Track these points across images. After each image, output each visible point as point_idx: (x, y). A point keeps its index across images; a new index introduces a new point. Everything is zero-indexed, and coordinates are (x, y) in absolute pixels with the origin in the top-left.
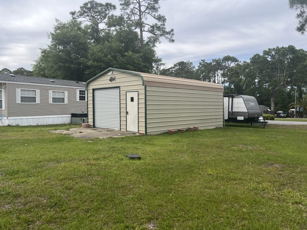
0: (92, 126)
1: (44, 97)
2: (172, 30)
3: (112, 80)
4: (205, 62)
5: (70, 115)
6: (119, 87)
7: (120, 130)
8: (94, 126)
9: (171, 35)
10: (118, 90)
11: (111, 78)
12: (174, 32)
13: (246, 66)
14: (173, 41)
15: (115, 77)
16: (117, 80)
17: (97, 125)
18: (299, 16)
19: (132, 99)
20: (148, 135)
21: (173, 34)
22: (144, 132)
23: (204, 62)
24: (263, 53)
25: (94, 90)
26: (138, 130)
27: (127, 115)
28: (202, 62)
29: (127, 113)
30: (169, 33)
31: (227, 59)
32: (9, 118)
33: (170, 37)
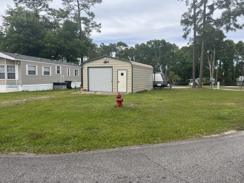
0: (87, 90)
2: (100, 24)
3: (105, 62)
4: (104, 45)
5: (53, 84)
6: (112, 67)
7: (112, 91)
8: (88, 91)
9: (99, 28)
10: (111, 69)
12: (101, 26)
14: (100, 31)
15: (108, 61)
16: (110, 63)
17: (90, 89)
18: (184, 30)
19: (122, 74)
20: (134, 93)
21: (100, 27)
22: (131, 92)
23: (103, 45)
24: (147, 43)
25: (88, 68)
26: (127, 91)
27: (118, 83)
29: (118, 82)
30: (98, 26)
31: (120, 44)
32: (23, 86)
33: (98, 29)
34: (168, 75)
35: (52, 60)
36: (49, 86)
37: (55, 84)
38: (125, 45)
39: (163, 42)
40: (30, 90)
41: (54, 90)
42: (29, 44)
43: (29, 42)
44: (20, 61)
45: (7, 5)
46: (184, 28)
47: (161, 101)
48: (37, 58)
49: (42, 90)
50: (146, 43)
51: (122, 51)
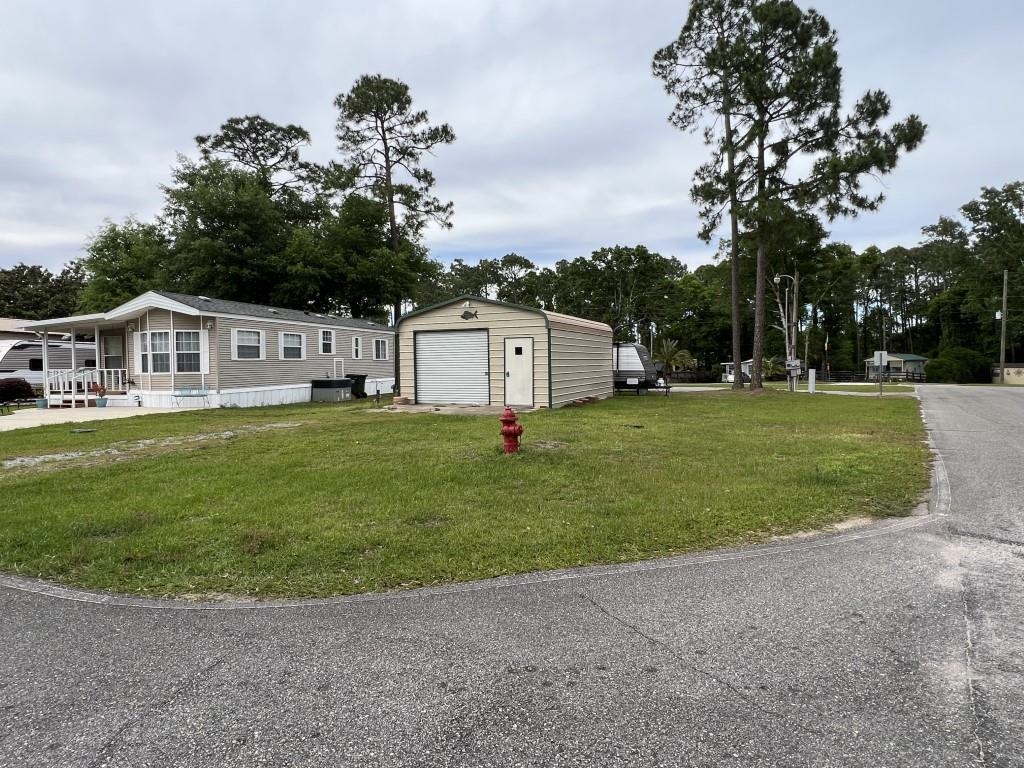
0: (414, 402)
1: (272, 343)
2: (452, 204)
3: (467, 316)
4: (464, 263)
5: (311, 385)
6: (486, 330)
7: (490, 404)
8: (417, 403)
9: (447, 214)
10: (484, 335)
11: (466, 313)
12: (453, 208)
13: (548, 276)
14: (450, 225)
15: (476, 312)
16: (481, 319)
17: (422, 398)
18: (702, 215)
19: (519, 351)
20: (556, 409)
21: (452, 213)
22: (547, 405)
23: (460, 264)
24: (593, 257)
25: (416, 333)
26: (534, 403)
27: (507, 378)
28: (457, 263)
29: (506, 374)
30: (444, 210)
31: (511, 260)
32: (222, 392)
33: (444, 218)
34: (660, 353)
35: (307, 314)
36: (300, 392)
37: (317, 384)
38: (526, 264)
39: (641, 252)
40: (243, 404)
41: (314, 402)
42: (241, 268)
43: (242, 263)
44: (213, 319)
45: (179, 155)
46: (703, 210)
47: (639, 431)
48: (266, 308)
49: (278, 404)
50: (589, 258)
51: (518, 282)
